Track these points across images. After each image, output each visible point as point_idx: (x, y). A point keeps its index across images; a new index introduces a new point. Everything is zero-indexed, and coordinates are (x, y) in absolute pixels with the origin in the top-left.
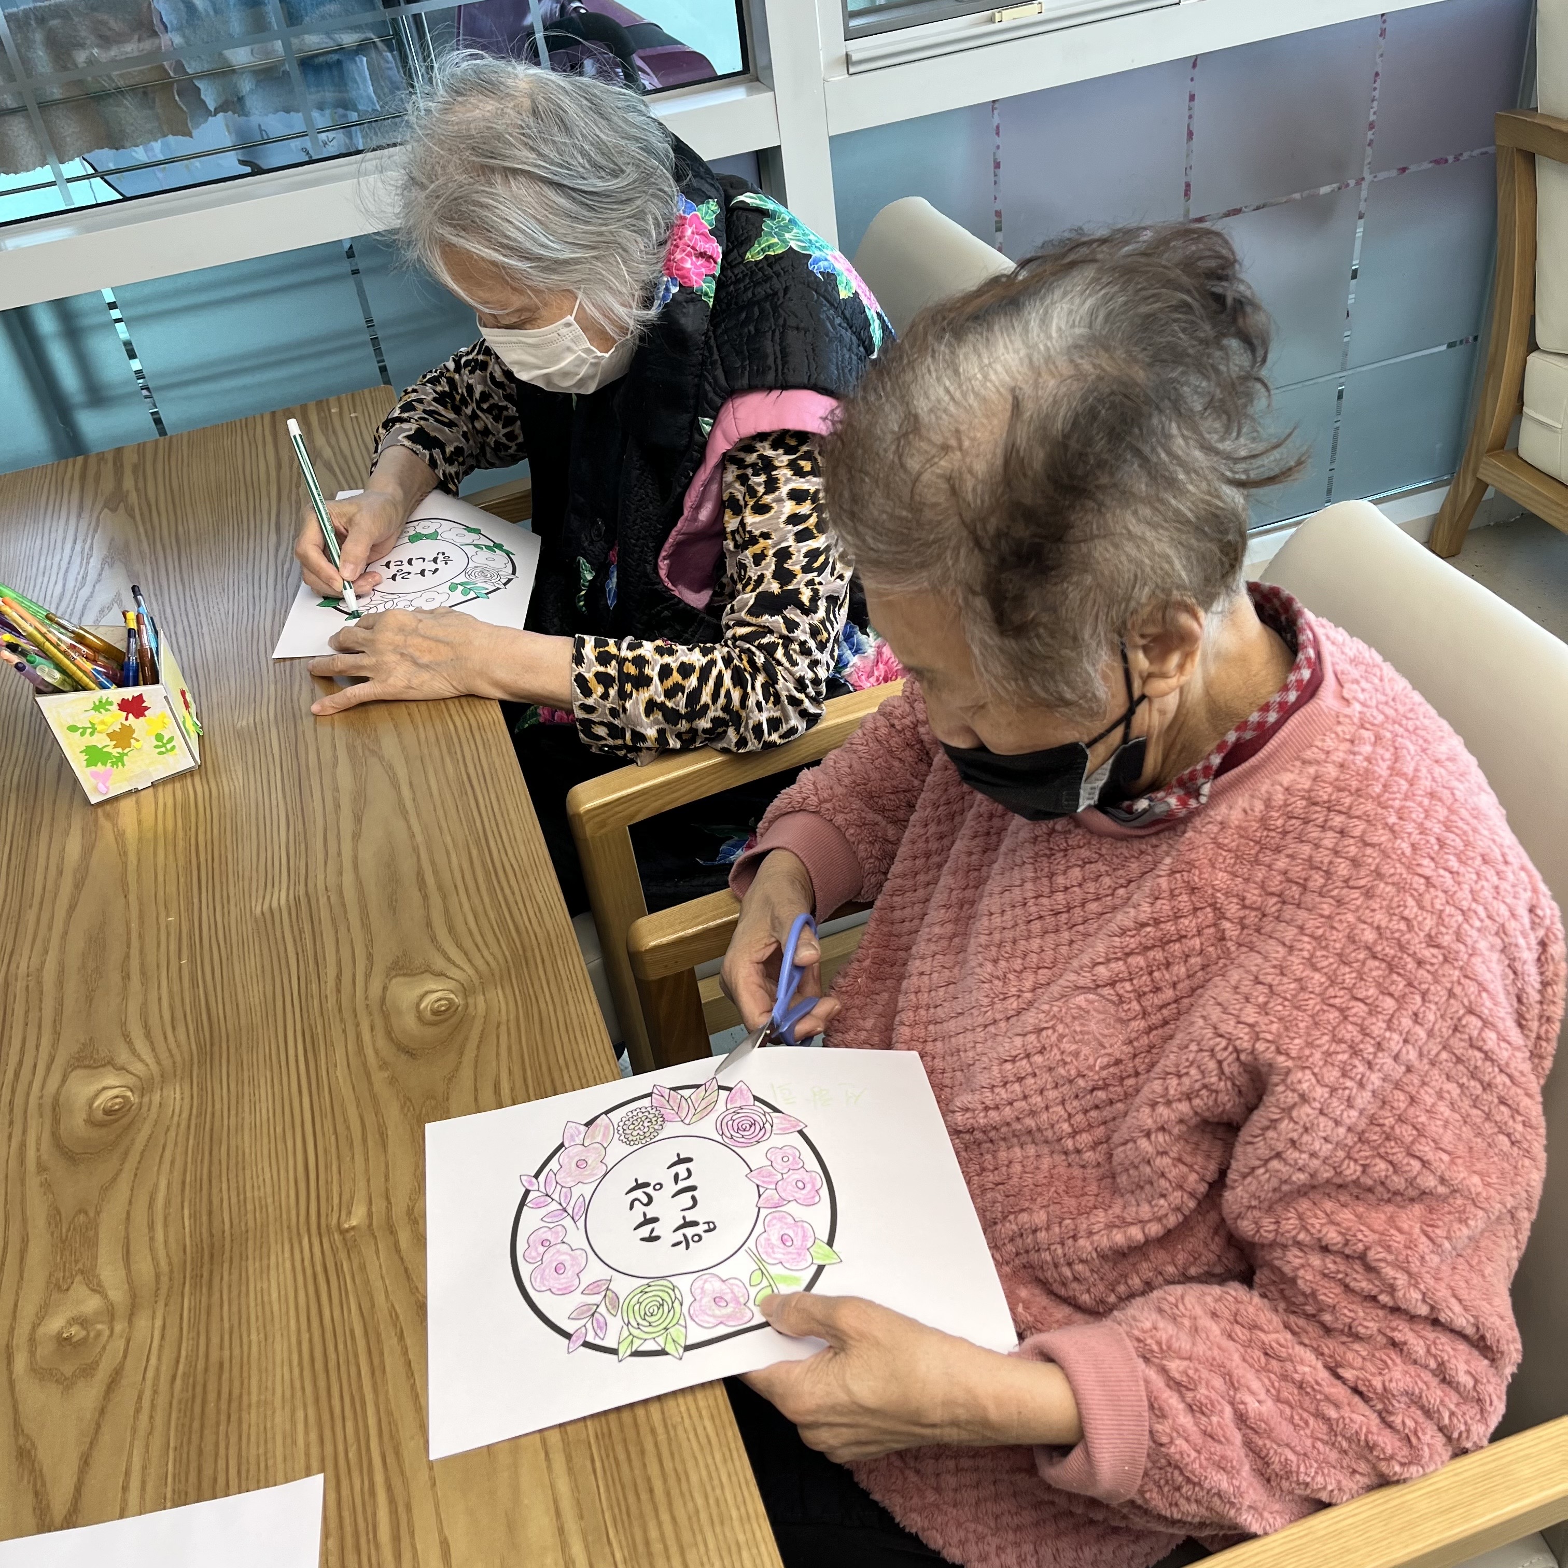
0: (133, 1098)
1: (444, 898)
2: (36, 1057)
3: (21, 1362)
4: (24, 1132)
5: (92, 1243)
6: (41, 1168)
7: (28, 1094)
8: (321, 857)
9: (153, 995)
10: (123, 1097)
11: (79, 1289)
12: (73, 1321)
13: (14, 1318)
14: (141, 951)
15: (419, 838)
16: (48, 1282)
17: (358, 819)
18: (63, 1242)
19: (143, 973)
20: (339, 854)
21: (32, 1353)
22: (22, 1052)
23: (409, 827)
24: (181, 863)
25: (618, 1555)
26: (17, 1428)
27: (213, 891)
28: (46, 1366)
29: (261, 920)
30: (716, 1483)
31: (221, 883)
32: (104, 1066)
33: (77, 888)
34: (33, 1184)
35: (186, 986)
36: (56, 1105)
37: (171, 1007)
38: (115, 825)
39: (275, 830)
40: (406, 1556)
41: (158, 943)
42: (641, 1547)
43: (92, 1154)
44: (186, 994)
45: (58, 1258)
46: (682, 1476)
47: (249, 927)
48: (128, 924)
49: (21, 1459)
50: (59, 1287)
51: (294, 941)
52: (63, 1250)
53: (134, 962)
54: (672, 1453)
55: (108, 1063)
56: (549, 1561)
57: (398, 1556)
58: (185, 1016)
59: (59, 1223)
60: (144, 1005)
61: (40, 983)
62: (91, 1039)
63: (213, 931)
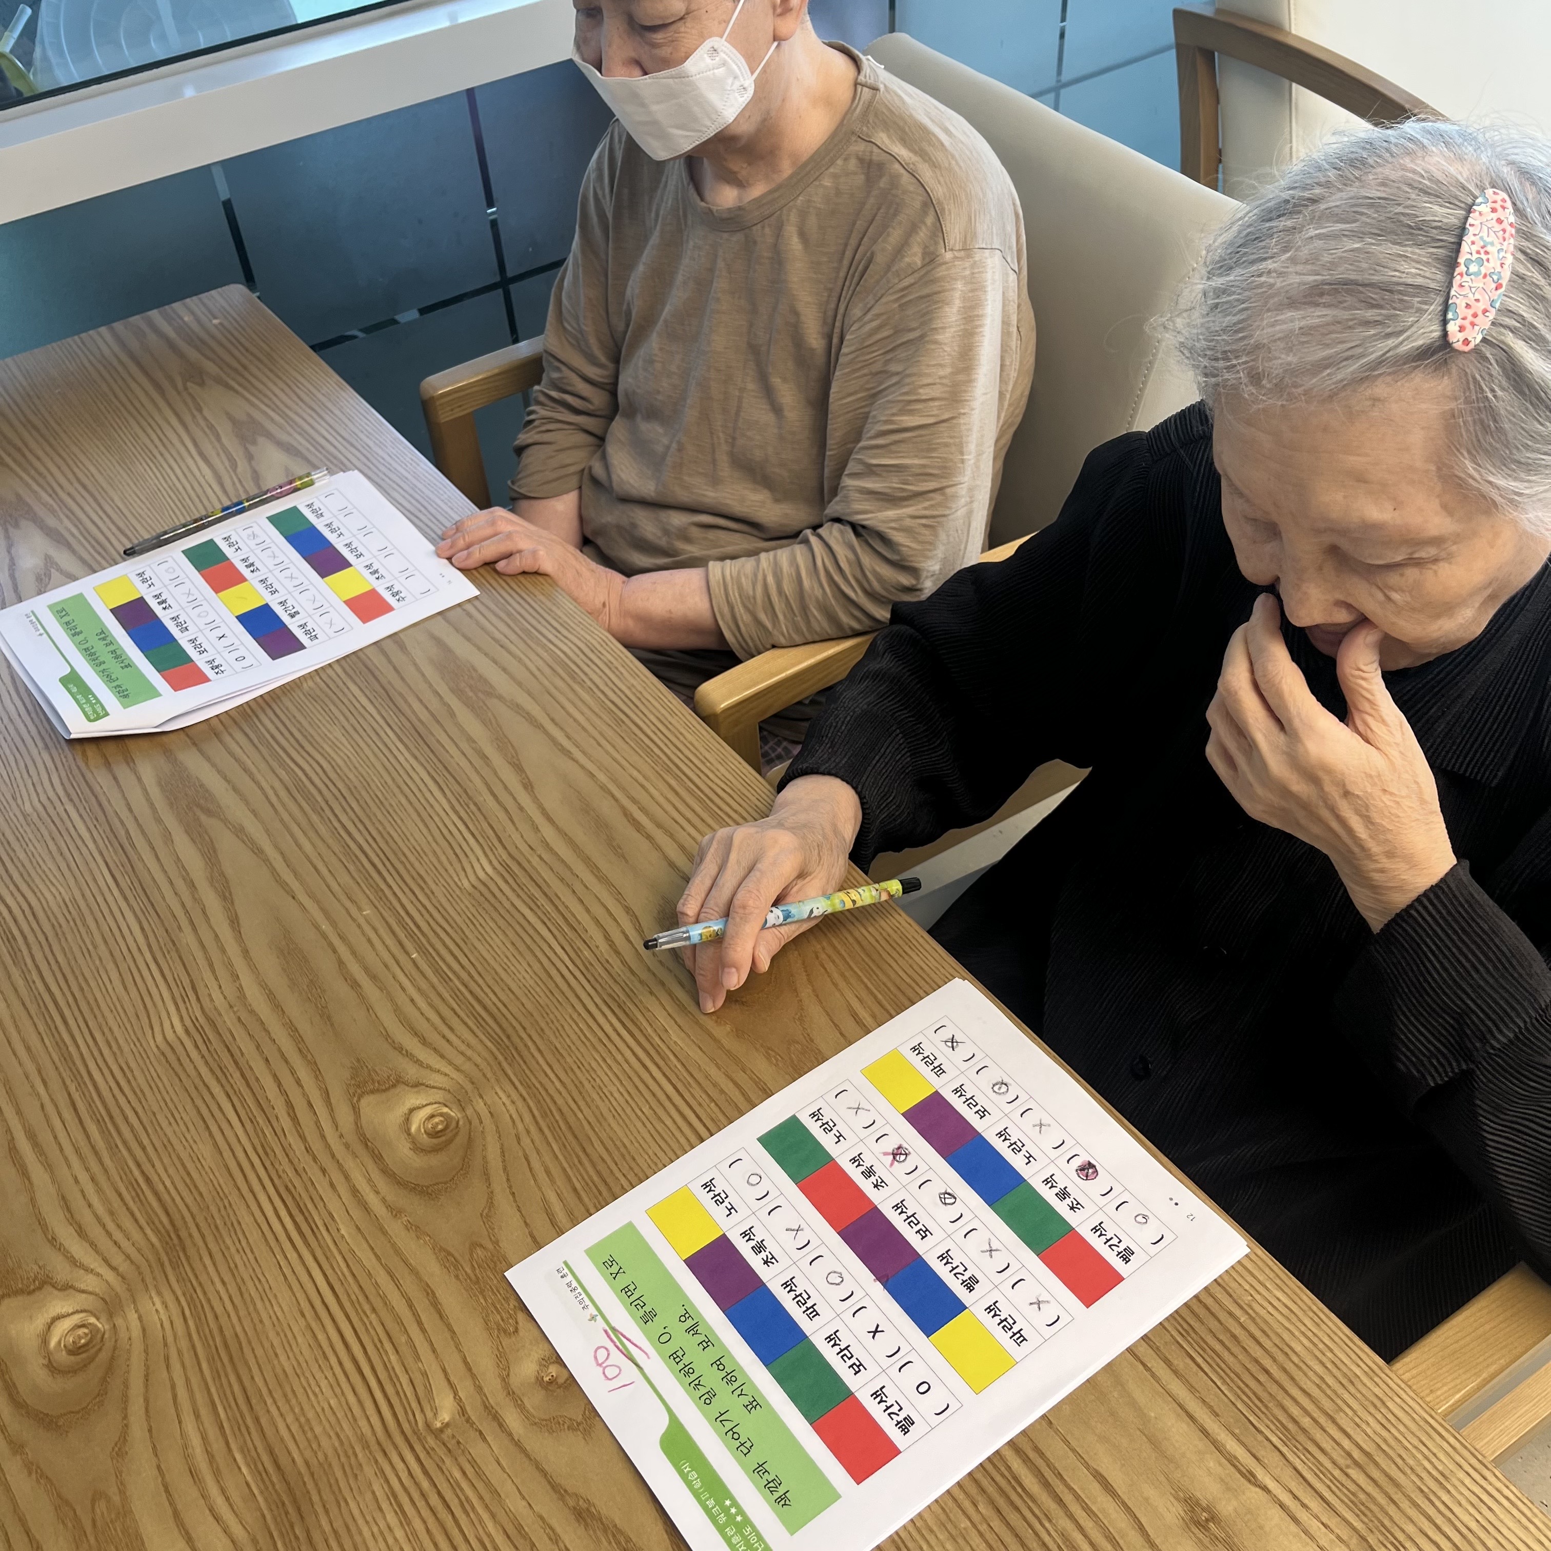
0: (454, 1113)
1: (671, 836)
2: (305, 1094)
3: (513, 1420)
4: (347, 1177)
6: (396, 1212)
7: (323, 1137)
8: (502, 815)
9: (401, 999)
10: (441, 1115)
12: (545, 1362)
13: (473, 1376)
14: (354, 953)
15: (602, 777)
16: (488, 1329)
17: (518, 768)
18: (477, 1282)
19: (374, 977)
20: (521, 809)
21: (521, 1407)
22: (283, 1092)
23: (583, 767)
24: (337, 849)
25: (1274, 1439)
26: (557, 1489)
27: (398, 873)
28: (547, 1417)
29: (477, 895)
30: (1321, 1346)
31: (402, 862)
32: (394, 1086)
33: (225, 898)
34: (395, 1228)
35: (435, 980)
36: (365, 1141)
37: (431, 1005)
38: (225, 821)
39: (428, 795)
40: (1068, 1498)
41: (369, 941)
42: (1291, 1426)
43: (445, 1183)
44: (441, 989)
45: (482, 1301)
46: (1287, 1350)
47: (467, 903)
48: (317, 928)
49: (585, 1521)
50: (505, 1331)
51: (531, 909)
52: (482, 1292)
53: (355, 968)
54: (1264, 1332)
55: (397, 1082)
56: (1212, 1464)
57: (1060, 1501)
58: (456, 1013)
59: (457, 1265)
60: (397, 1011)
61: (252, 1012)
62: (358, 1060)
63: (427, 916)
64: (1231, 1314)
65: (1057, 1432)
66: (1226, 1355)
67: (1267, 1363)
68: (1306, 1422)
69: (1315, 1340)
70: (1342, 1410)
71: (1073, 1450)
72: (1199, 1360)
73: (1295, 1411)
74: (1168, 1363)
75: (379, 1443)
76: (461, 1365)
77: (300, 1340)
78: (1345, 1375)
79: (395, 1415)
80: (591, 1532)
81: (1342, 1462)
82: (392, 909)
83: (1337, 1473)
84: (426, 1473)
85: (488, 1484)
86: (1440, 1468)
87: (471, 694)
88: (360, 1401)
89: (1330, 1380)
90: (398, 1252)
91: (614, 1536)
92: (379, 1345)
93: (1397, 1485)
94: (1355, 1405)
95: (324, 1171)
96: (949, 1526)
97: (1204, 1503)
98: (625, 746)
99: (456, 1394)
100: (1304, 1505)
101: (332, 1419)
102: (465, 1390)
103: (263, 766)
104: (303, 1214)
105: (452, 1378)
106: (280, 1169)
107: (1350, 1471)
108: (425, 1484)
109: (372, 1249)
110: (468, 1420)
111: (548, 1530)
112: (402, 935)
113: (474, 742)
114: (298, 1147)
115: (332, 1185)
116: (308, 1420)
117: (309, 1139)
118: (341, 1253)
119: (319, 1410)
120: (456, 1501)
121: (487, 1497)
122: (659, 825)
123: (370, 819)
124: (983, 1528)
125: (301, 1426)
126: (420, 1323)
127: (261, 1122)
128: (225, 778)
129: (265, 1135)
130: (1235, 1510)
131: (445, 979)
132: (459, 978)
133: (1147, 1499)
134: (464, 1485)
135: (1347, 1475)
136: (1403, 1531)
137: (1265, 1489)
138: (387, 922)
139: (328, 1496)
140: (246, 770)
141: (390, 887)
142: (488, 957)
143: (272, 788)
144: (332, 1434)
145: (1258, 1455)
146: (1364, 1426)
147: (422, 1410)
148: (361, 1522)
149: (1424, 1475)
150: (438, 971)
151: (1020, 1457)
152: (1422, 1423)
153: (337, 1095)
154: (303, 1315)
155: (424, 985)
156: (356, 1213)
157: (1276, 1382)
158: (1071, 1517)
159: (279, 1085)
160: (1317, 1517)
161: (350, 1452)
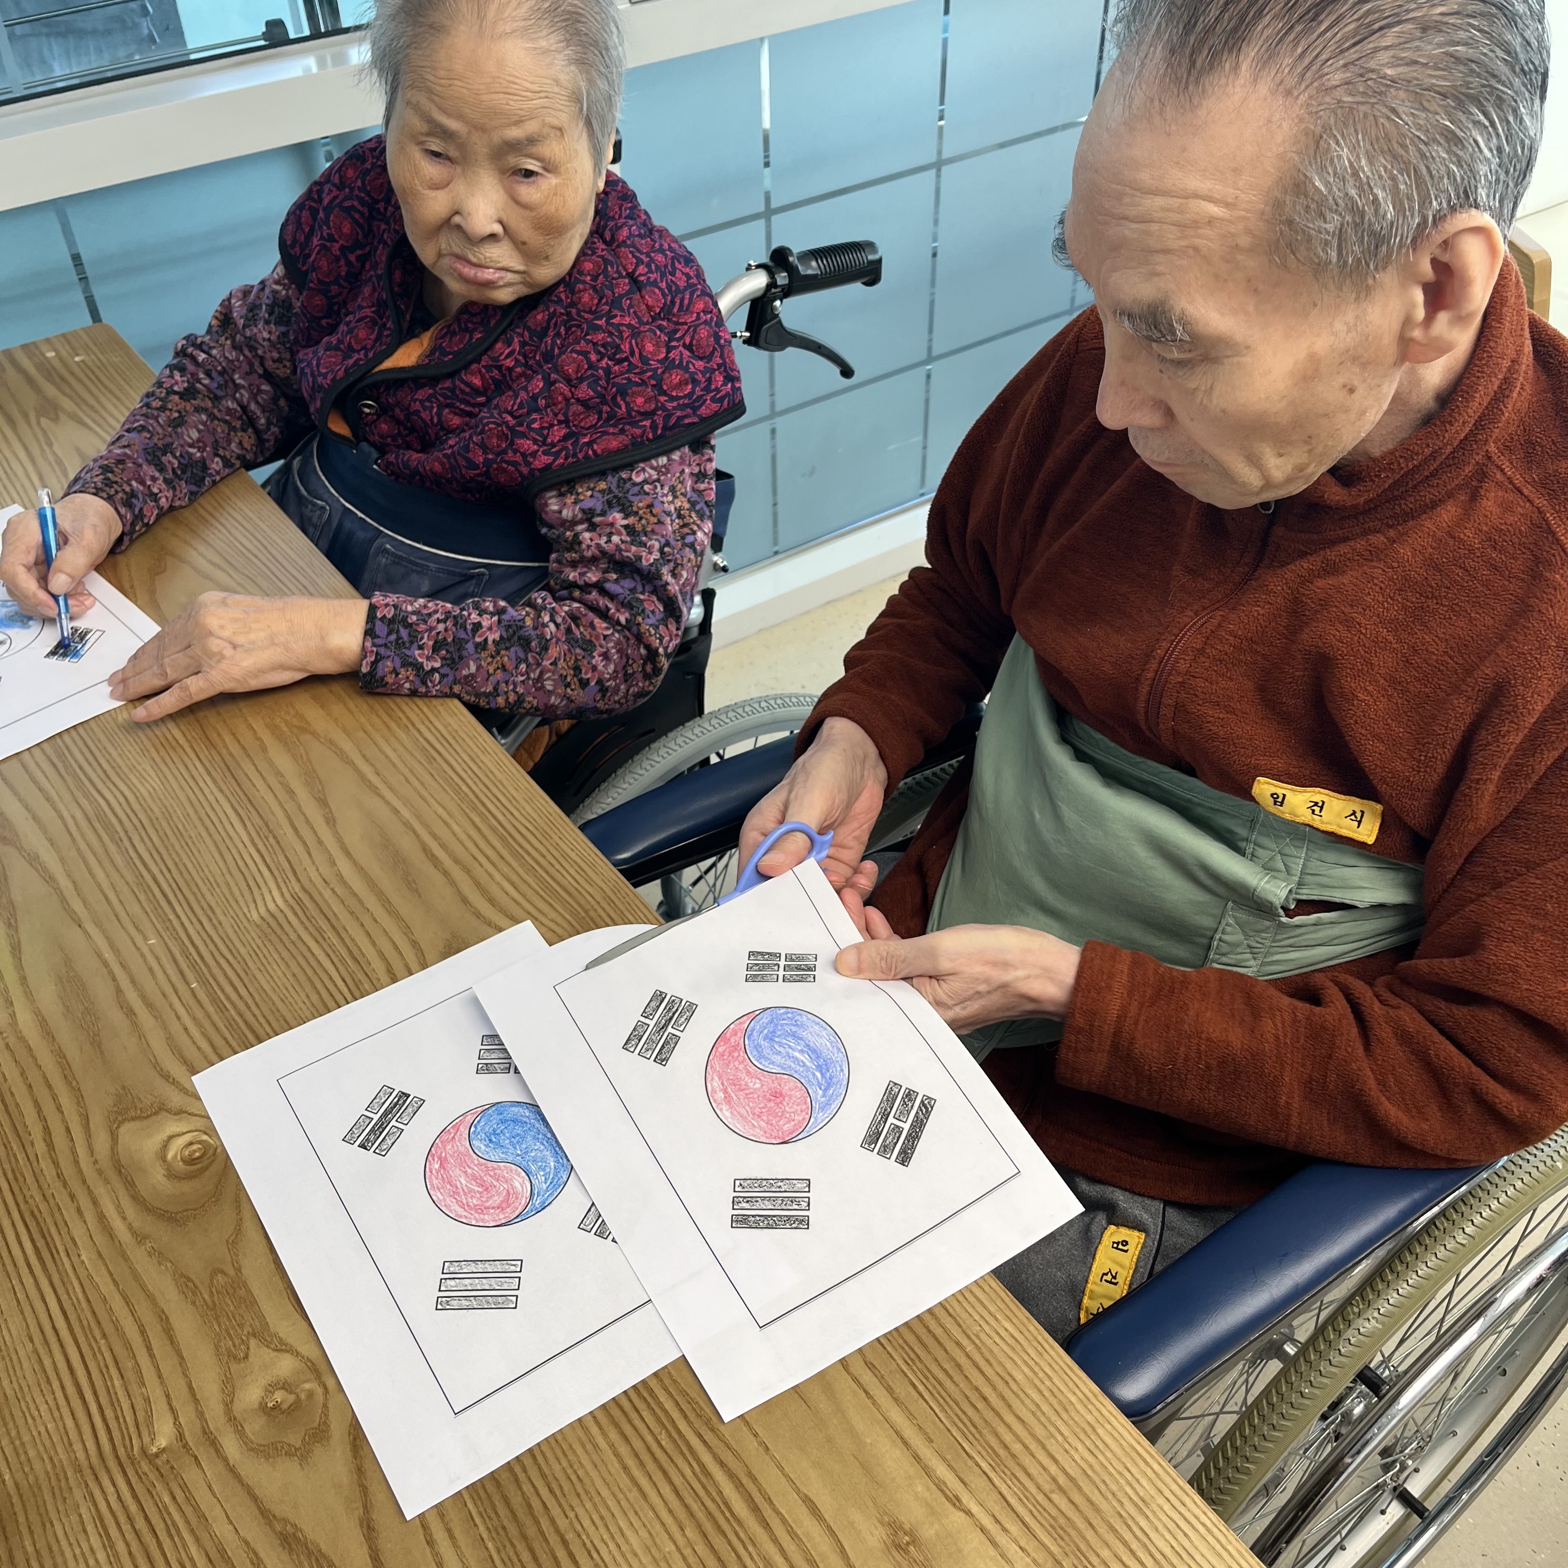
0: (212, 1141)
1: (468, 871)
2: (64, 1121)
3: (231, 1446)
4: (95, 1203)
5: (251, 1303)
6: (140, 1238)
7: (77, 1162)
8: (300, 848)
9: (175, 1027)
10: (200, 1142)
11: (259, 1354)
12: (271, 1388)
13: (196, 1401)
14: (133, 982)
15: (406, 813)
16: (218, 1354)
17: (323, 802)
18: (214, 1308)
19: (149, 1005)
20: (320, 842)
21: (240, 1432)
22: (42, 1118)
23: (387, 803)
24: (130, 878)
25: (984, 1465)
26: (266, 1515)
27: (188, 903)
28: (265, 1443)
29: (265, 926)
30: (1041, 1375)
31: (194, 894)
32: (156, 1113)
33: (10, 925)
34: (139, 1256)
35: (211, 1009)
36: (118, 1167)
37: (204, 1035)
38: (20, 849)
39: (228, 827)
40: (775, 1523)
41: (151, 969)
42: (1002, 1452)
43: (195, 1210)
44: (216, 1018)
45: (216, 1327)
46: (1008, 1378)
47: (253, 934)
48: (99, 955)
49: (290, 1545)
50: (235, 1358)
51: (317, 942)
52: (217, 1318)
53: (132, 996)
54: (987, 1361)
55: (161, 1109)
56: (920, 1489)
57: (766, 1526)
58: (227, 1042)
59: (195, 1290)
60: (170, 1039)
61: (22, 1039)
62: (124, 1088)
63: (211, 946)
64: (958, 1344)
65: (773, 1458)
66: (948, 1383)
67: (987, 1391)
68: (1017, 1448)
69: (1036, 1369)
70: (1052, 1436)
71: (786, 1476)
72: (921, 1388)
73: (1008, 1438)
74: (890, 1390)
75: (92, 1468)
76: (185, 1390)
77: (26, 1365)
78: (1060, 1402)
79: (111, 1440)
80: (295, 1557)
81: (1047, 1487)
82: (178, 938)
83: (1040, 1497)
84: (135, 1496)
85: (197, 1508)
86: (1141, 1494)
87: (285, 729)
88: (77, 1425)
89: (1045, 1408)
90: (136, 1276)
91: (317, 1560)
92: (104, 1370)
93: (1097, 1510)
94: (1066, 1433)
95: (72, 1197)
96: (653, 1550)
97: (907, 1527)
98: (433, 783)
99: (176, 1419)
100: (1005, 1530)
101: (48, 1443)
102: (187, 1416)
103: (67, 796)
104: (45, 1239)
105: (174, 1403)
106: (28, 1194)
107: (1054, 1497)
108: (133, 1508)
109: (111, 1275)
110: (186, 1446)
111: (252, 1555)
112: (184, 966)
113: (282, 776)
114: (49, 1172)
115: (79, 1210)
116: (23, 1444)
117: (62, 1164)
118: (78, 1278)
119: (35, 1433)
120: (162, 1525)
121: (194, 1521)
122: (457, 861)
123: (168, 850)
124: (687, 1552)
125: (15, 1449)
126: (149, 1348)
127: (15, 1148)
128: (27, 807)
129: (17, 1160)
130: (937, 1534)
131: (222, 1009)
132: (235, 1007)
133: (851, 1524)
134: (172, 1509)
135: (1050, 1500)
136: (1098, 1555)
137: (968, 1513)
138: (170, 952)
139: (34, 1517)
140: (48, 799)
141: (178, 917)
142: (266, 987)
143: (73, 817)
144: (45, 1457)
145: (966, 1479)
146: (1072, 1452)
147: (140, 1436)
148: (64, 1543)
149: (1125, 1501)
150: (215, 1001)
151: (733, 1482)
152: (1129, 1450)
153: (97, 1121)
154: (31, 1340)
155: (200, 1014)
156: (99, 1239)
157: (993, 1409)
158: (775, 1540)
159: (39, 1111)
160: (1015, 1541)
161: (62, 1476)
